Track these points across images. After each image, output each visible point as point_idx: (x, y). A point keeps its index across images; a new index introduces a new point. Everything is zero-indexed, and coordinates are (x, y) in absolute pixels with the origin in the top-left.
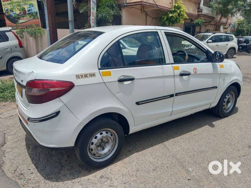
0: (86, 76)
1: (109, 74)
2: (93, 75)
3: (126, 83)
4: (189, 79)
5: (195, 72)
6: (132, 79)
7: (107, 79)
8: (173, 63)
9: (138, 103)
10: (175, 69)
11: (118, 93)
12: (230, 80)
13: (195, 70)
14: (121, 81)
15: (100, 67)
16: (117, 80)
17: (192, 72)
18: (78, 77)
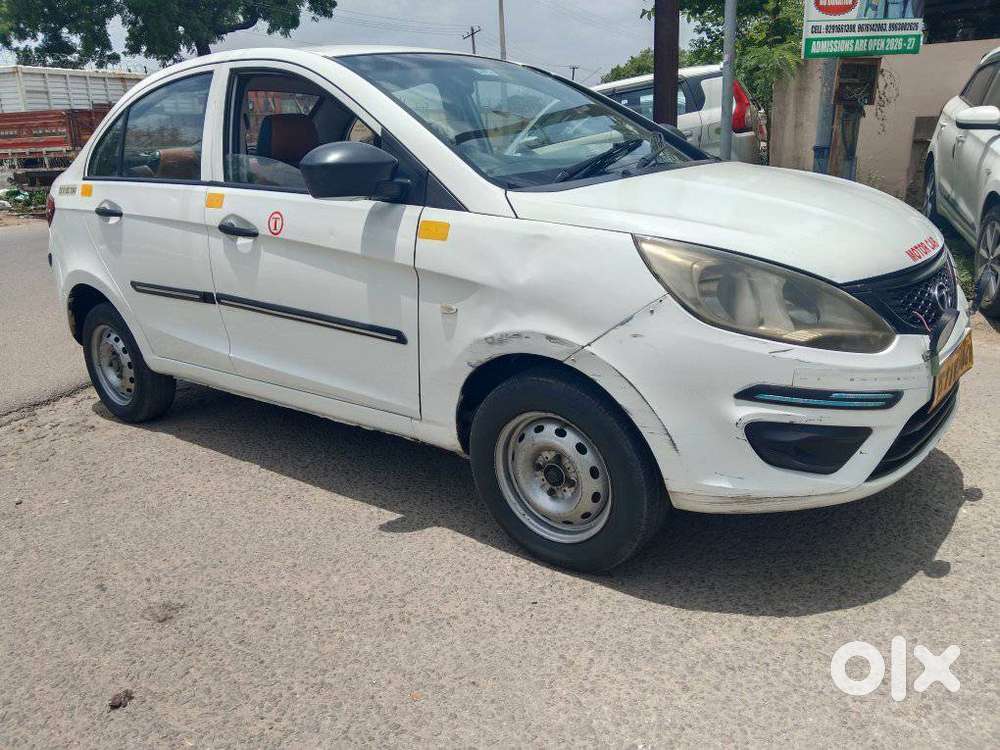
0: (67, 191)
2: (74, 190)
3: (112, 220)
4: (254, 254)
5: (272, 228)
8: (222, 180)
10: (210, 201)
13: (272, 222)
15: (86, 174)
17: (263, 230)
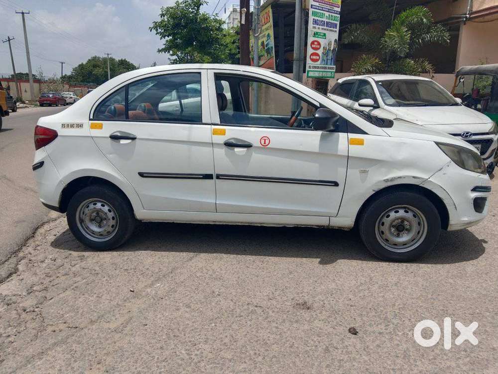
0: (72, 126)
1: (101, 127)
2: (80, 126)
3: (123, 142)
6: (134, 139)
7: (96, 133)
8: (219, 122)
9: (142, 175)
10: (215, 132)
11: (111, 154)
12: (386, 176)
14: (114, 138)
15: (91, 117)
16: (108, 135)
17: (256, 144)
18: (63, 126)
